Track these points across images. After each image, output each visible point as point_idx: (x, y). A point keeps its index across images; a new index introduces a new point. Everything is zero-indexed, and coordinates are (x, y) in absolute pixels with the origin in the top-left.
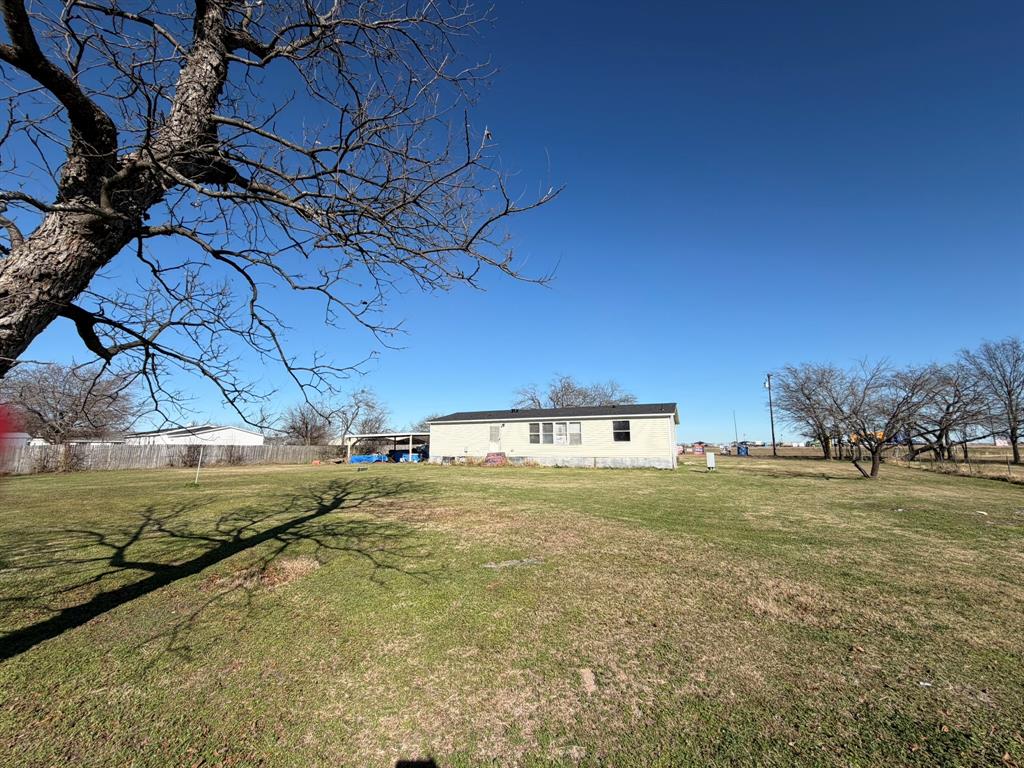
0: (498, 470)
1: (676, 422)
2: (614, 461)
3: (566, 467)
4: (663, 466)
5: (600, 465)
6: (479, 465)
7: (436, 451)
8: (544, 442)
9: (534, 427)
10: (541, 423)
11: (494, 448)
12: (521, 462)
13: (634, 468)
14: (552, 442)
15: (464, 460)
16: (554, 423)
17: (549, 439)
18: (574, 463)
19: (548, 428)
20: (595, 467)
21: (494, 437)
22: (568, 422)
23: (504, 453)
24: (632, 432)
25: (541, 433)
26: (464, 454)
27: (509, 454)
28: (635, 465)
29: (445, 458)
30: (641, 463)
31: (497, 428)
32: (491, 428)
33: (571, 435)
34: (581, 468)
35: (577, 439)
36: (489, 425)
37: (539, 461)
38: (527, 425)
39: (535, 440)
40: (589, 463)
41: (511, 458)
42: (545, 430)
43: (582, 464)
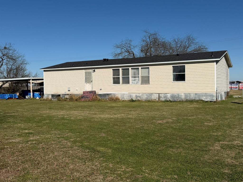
0: (90, 103)
1: (229, 66)
2: (173, 96)
3: (139, 101)
4: (208, 99)
5: (163, 99)
6: (76, 100)
7: (48, 91)
8: (123, 83)
9: (116, 72)
10: (120, 69)
11: (88, 88)
12: (107, 97)
13: (187, 101)
14: (128, 83)
15: (67, 97)
16: (130, 68)
17: (126, 81)
18: (144, 97)
19: (126, 72)
20: (159, 101)
21: (88, 80)
22: (140, 68)
23: (95, 92)
24: (187, 73)
25: (121, 76)
26: (68, 93)
27: (99, 92)
28: (188, 98)
29: (53, 96)
30: (192, 97)
31: (90, 73)
32: (86, 73)
33: (142, 77)
34: (149, 101)
35: (146, 80)
36: (84, 71)
37: (119, 96)
38: (111, 70)
39: (116, 81)
40: (155, 97)
41: (100, 95)
42: (123, 74)
43: (149, 99)
